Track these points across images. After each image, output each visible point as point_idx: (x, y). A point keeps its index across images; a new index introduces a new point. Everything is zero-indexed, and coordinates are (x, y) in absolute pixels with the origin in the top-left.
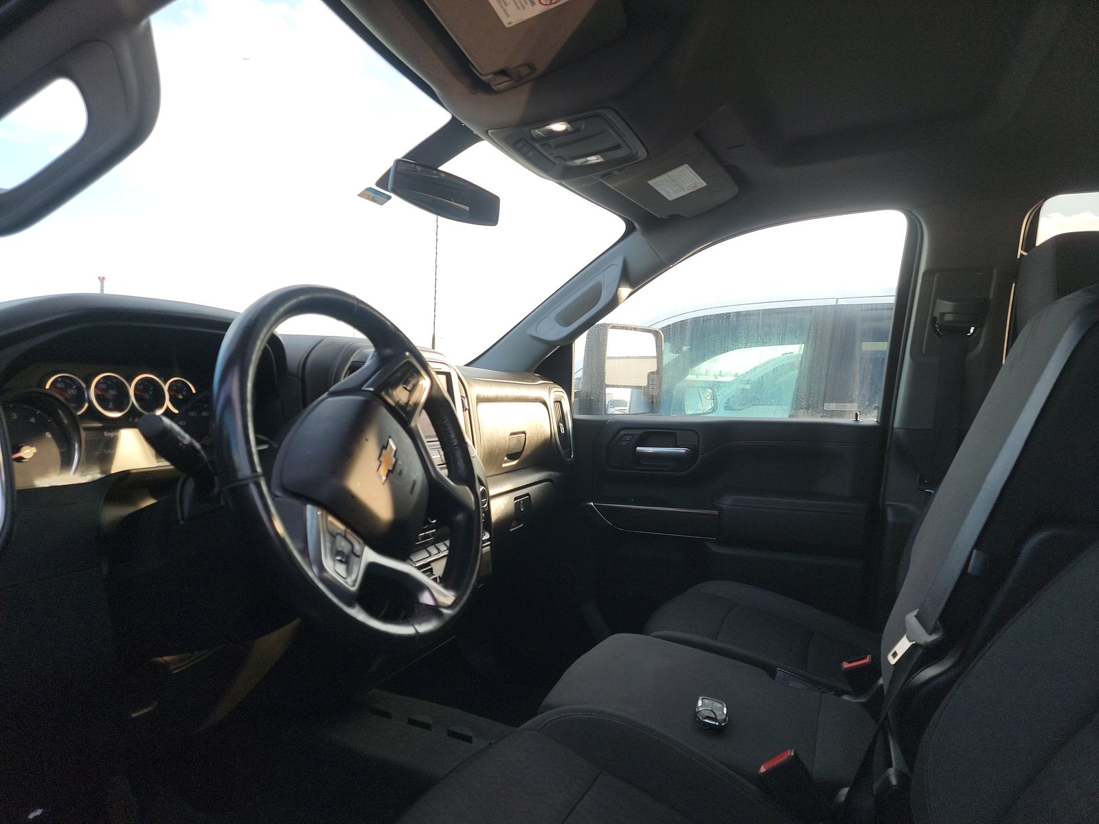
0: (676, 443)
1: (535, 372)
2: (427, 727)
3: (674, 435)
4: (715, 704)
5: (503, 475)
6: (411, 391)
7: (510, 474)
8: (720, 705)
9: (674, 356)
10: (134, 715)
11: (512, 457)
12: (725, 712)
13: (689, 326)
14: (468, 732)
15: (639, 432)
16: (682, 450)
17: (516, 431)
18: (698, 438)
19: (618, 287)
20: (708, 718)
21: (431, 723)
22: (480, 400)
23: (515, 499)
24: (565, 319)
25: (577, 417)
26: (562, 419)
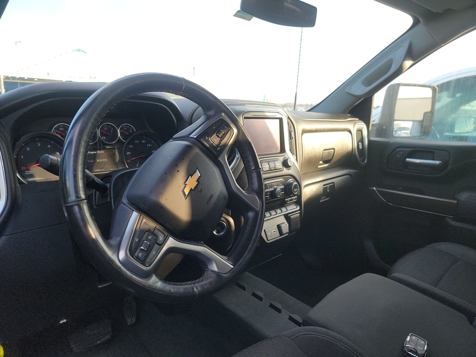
0: (434, 157)
1: (349, 113)
2: (260, 299)
3: (433, 153)
4: (420, 340)
5: (319, 172)
6: (222, 138)
7: (324, 171)
8: (423, 342)
9: (449, 100)
10: (99, 287)
11: (325, 162)
12: (425, 349)
13: (453, 84)
14: (279, 306)
15: (409, 150)
16: (438, 162)
17: (328, 148)
18: (450, 156)
19: (404, 60)
20: (411, 351)
21: (263, 297)
22: (304, 132)
23: (324, 185)
24: (367, 82)
25: (373, 139)
26: (361, 140)
